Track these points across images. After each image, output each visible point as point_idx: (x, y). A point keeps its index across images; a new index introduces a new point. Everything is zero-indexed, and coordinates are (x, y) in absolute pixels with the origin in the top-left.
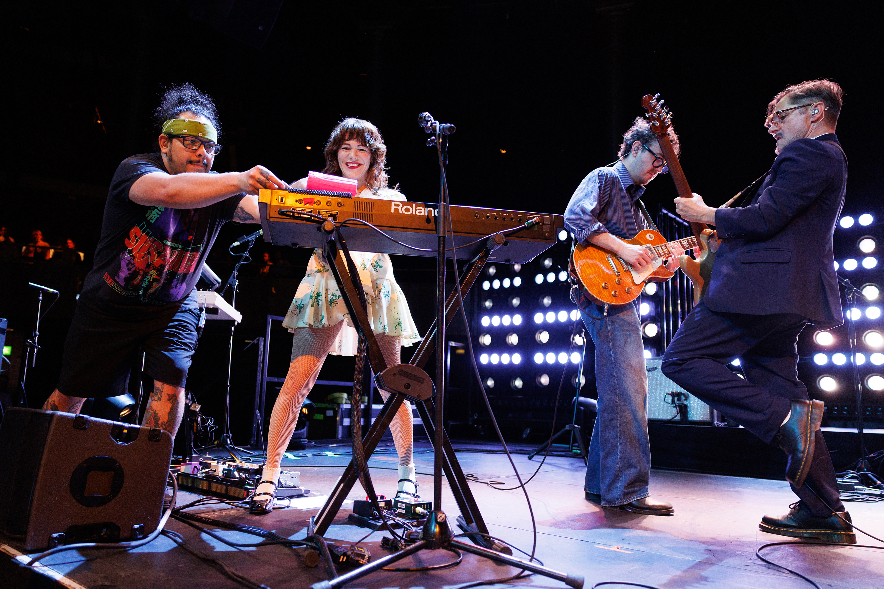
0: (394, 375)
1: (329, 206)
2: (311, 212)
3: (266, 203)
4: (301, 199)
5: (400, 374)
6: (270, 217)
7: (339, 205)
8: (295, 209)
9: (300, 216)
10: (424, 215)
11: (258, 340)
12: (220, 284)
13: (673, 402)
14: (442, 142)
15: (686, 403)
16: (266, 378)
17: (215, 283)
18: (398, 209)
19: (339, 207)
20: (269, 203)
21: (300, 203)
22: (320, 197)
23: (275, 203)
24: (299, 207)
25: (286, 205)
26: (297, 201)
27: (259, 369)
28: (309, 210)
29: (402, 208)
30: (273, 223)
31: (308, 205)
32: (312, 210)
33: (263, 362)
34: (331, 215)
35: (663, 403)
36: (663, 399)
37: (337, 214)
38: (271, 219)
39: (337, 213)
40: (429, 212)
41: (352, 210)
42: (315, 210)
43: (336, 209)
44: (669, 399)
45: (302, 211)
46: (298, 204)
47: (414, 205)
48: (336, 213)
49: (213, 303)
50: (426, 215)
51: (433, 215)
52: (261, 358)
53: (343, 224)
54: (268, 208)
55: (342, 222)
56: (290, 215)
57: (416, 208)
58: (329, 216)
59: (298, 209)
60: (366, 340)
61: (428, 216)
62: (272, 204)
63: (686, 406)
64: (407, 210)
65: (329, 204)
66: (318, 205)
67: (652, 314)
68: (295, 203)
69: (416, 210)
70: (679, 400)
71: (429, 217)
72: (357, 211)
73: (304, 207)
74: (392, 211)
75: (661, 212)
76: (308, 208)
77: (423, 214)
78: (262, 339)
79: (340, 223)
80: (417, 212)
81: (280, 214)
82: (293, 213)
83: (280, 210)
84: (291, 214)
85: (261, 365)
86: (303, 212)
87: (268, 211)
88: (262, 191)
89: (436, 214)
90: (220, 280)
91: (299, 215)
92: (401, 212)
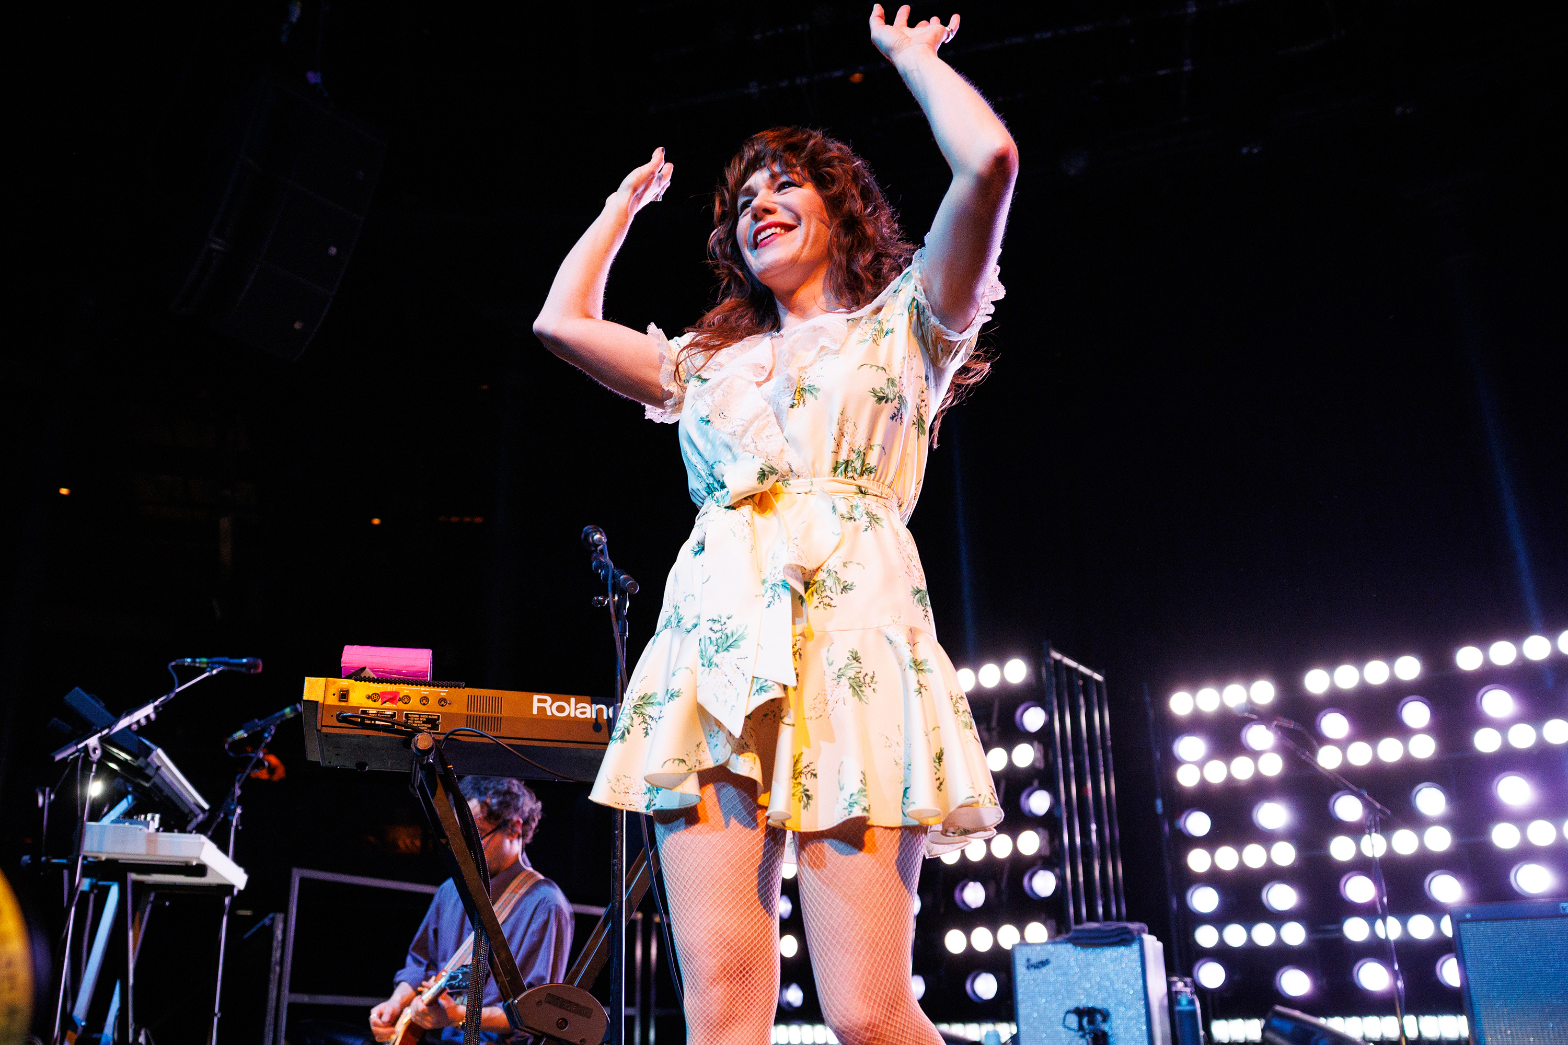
0: (539, 1003)
1: (424, 704)
2: (393, 716)
3: (317, 702)
4: (375, 694)
5: (549, 1002)
6: (322, 726)
7: (443, 703)
8: (364, 712)
9: (375, 724)
10: (589, 717)
11: (273, 919)
12: (207, 814)
13: (1081, 1027)
14: (618, 600)
15: (1105, 1027)
16: (287, 997)
17: (198, 811)
18: (544, 708)
19: (442, 706)
20: (321, 701)
21: (375, 701)
22: (409, 690)
23: (332, 700)
24: (373, 708)
25: (350, 704)
26: (369, 697)
27: (274, 977)
28: (390, 713)
29: (551, 706)
30: (326, 735)
31: (388, 705)
32: (395, 713)
33: (281, 963)
34: (428, 721)
35: (1061, 1028)
36: (1061, 1021)
37: (438, 719)
38: (325, 730)
39: (439, 716)
40: (599, 712)
41: (465, 712)
42: (401, 711)
43: (436, 711)
44: (1073, 1020)
45: (377, 714)
46: (370, 703)
47: (573, 700)
48: (436, 717)
49: (196, 855)
50: (594, 717)
51: (605, 717)
52: (277, 955)
53: (450, 737)
54: (320, 710)
55: (448, 731)
56: (358, 722)
57: (576, 705)
58: (424, 722)
59: (371, 711)
60: (488, 939)
61: (596, 719)
62: (325, 703)
63: (1105, 1035)
64: (561, 709)
65: (424, 701)
66: (406, 703)
67: (1043, 853)
68: (367, 700)
69: (576, 709)
70: (1091, 1022)
71: (600, 721)
72: (472, 713)
73: (382, 707)
74: (535, 712)
75: (1048, 655)
76: (389, 708)
77: (588, 715)
78: (280, 917)
79: (445, 734)
80: (578, 712)
81: (339, 721)
82: (363, 719)
83: (340, 714)
84: (359, 720)
85: (278, 969)
86: (380, 716)
87: (319, 716)
88: (309, 681)
89: (611, 716)
90: (206, 806)
91: (373, 722)
92: (549, 713)
